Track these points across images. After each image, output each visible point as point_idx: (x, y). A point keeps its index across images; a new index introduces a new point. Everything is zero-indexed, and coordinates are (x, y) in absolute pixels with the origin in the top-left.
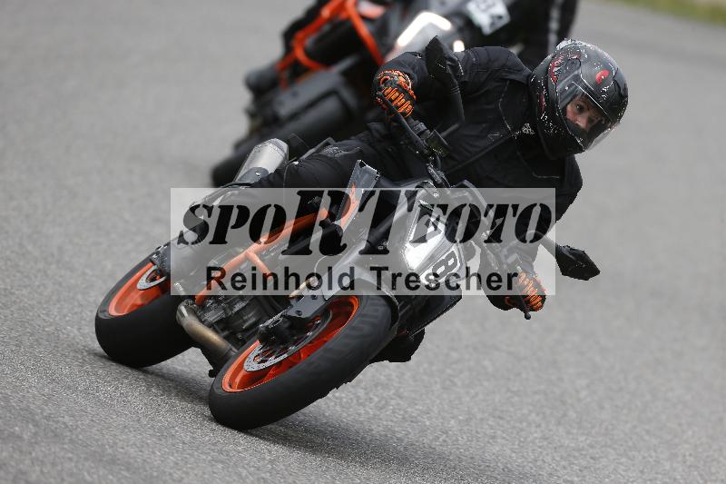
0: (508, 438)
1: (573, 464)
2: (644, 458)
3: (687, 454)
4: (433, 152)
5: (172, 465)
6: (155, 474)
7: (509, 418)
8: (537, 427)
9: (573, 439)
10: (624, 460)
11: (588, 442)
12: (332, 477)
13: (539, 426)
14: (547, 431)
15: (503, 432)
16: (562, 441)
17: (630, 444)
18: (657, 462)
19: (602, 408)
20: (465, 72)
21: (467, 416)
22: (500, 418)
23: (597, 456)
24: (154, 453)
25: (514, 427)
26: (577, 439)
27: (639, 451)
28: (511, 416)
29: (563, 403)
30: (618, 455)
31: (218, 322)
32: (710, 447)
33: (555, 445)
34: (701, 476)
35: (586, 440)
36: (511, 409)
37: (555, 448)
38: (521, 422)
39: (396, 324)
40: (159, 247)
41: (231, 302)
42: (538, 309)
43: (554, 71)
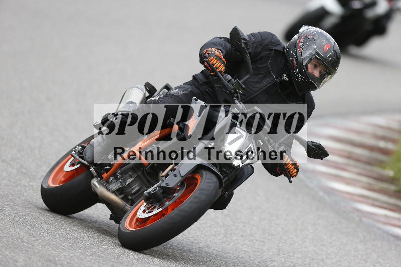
4: (236, 91)
31: (117, 190)
39: (221, 189)
40: (75, 147)
41: (124, 179)
42: (294, 176)
43: (300, 45)
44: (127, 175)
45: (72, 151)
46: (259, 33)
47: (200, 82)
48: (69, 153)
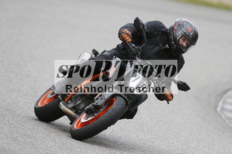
0: (125, 137)
1: (146, 144)
2: (169, 142)
3: (182, 140)
4: (137, 53)
5: (18, 149)
6: (12, 152)
7: (125, 131)
8: (134, 133)
9: (146, 137)
10: (162, 143)
11: (151, 138)
12: (69, 151)
13: (135, 133)
14: (137, 134)
15: (124, 135)
16: (143, 137)
17: (164, 138)
18: (173, 143)
19: (155, 126)
20: (147, 29)
21: (112, 131)
22: (122, 131)
23: (154, 142)
24: (12, 146)
25: (127, 134)
26: (147, 137)
27: (167, 140)
28: (126, 130)
29: (143, 125)
30: (160, 141)
31: (72, 108)
32: (189, 138)
33: (140, 139)
34: (187, 147)
35: (150, 137)
36: (126, 128)
37: (140, 140)
38: (129, 132)
41: (76, 101)
42: (171, 100)
43: (175, 28)
44: (78, 99)
45: (51, 87)
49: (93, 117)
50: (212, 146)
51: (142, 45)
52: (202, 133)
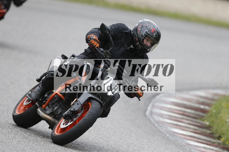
31: (50, 113)
39: (103, 109)
40: (28, 92)
41: (53, 107)
42: (141, 96)
43: (139, 30)
44: (55, 105)
45: (26, 94)
46: (116, 24)
47: (88, 53)
48: (25, 96)
49: (72, 122)
50: (141, 149)
51: (110, 49)
52: (132, 136)
